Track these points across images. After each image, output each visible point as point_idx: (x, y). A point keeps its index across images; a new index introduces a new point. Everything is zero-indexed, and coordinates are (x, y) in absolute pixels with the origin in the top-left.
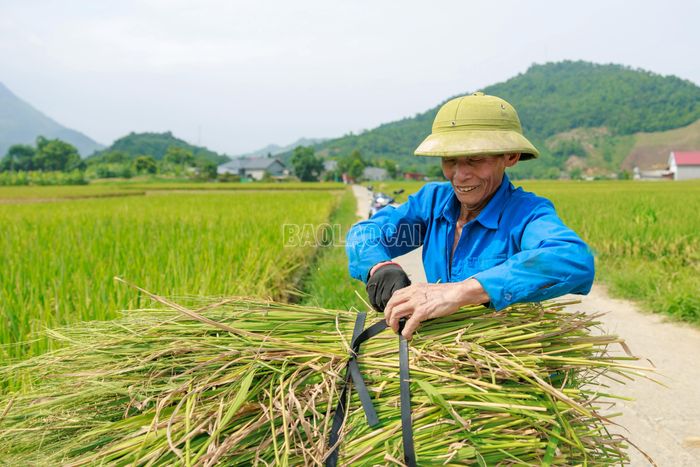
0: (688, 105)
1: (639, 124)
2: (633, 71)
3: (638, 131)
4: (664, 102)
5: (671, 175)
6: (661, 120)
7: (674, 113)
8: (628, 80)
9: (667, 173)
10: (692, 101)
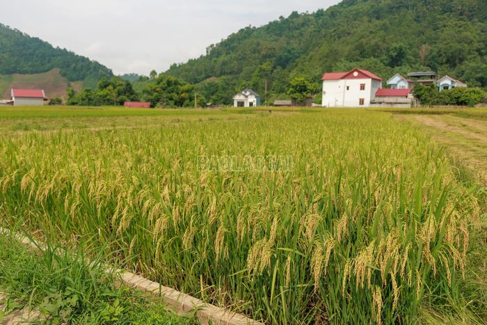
0: (47, 59)
1: (15, 68)
2: (11, 30)
3: (15, 72)
4: (32, 55)
5: (12, 103)
6: (30, 66)
7: (39, 62)
8: (6, 36)
9: (9, 101)
10: (49, 56)
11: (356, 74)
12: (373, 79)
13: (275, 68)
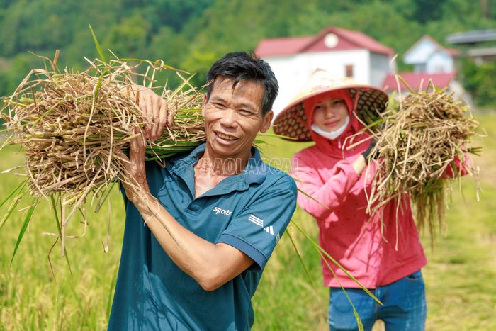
11: (331, 40)
12: (373, 53)
13: (155, 30)
